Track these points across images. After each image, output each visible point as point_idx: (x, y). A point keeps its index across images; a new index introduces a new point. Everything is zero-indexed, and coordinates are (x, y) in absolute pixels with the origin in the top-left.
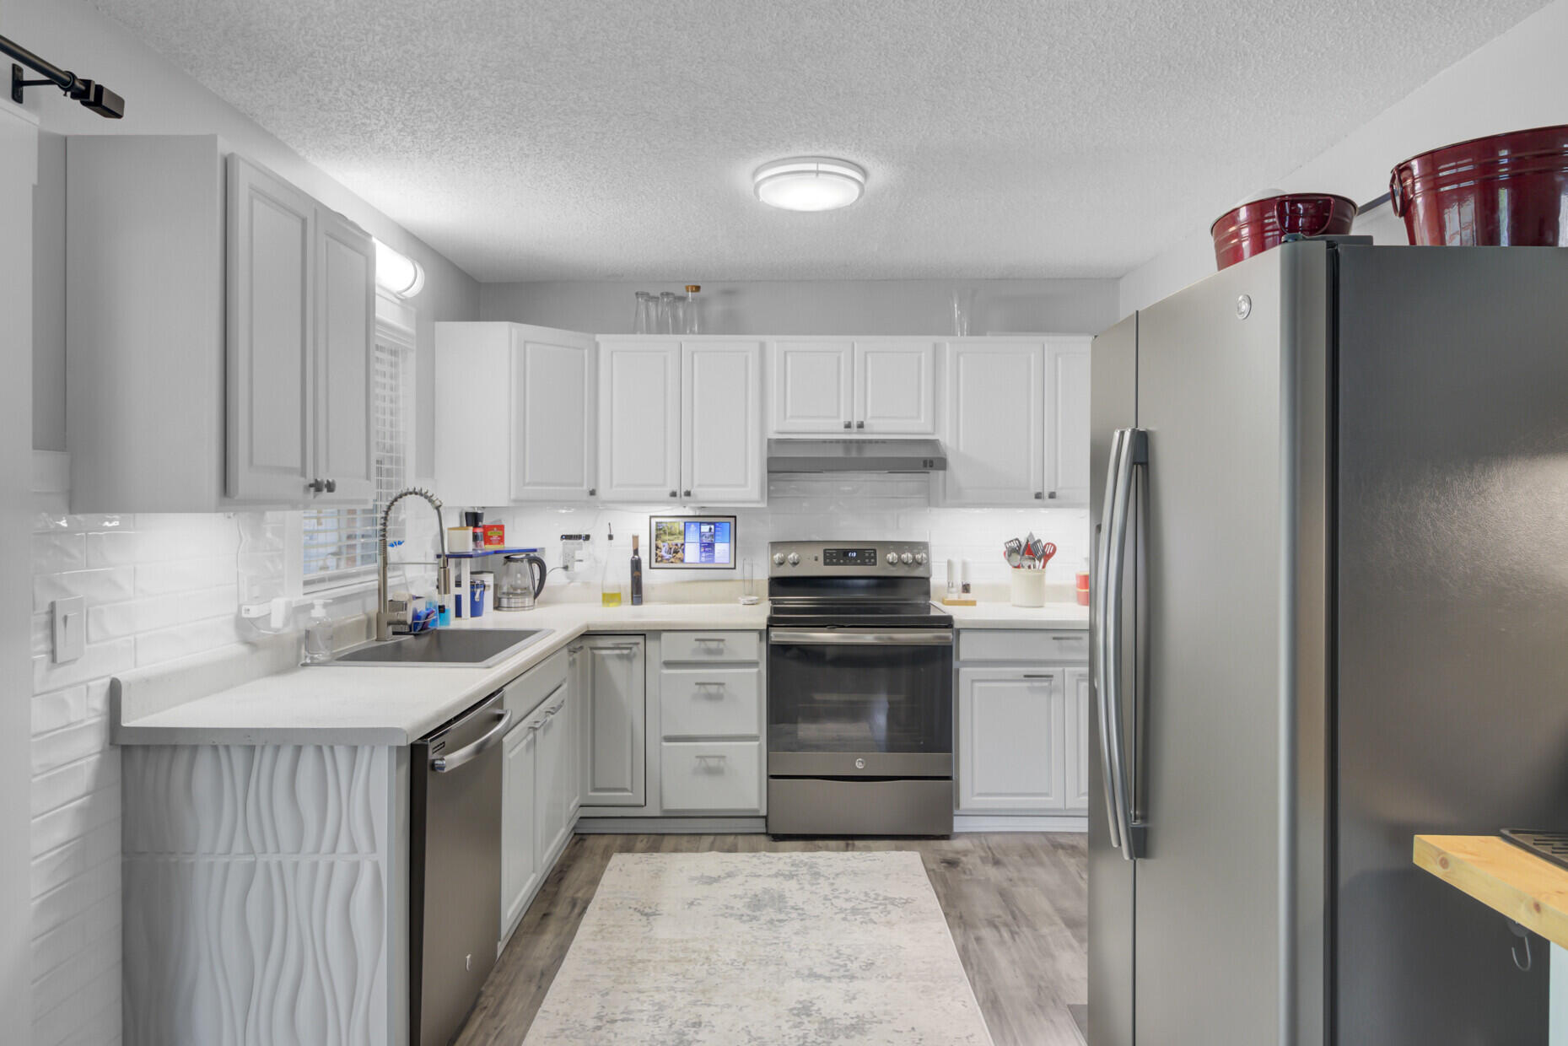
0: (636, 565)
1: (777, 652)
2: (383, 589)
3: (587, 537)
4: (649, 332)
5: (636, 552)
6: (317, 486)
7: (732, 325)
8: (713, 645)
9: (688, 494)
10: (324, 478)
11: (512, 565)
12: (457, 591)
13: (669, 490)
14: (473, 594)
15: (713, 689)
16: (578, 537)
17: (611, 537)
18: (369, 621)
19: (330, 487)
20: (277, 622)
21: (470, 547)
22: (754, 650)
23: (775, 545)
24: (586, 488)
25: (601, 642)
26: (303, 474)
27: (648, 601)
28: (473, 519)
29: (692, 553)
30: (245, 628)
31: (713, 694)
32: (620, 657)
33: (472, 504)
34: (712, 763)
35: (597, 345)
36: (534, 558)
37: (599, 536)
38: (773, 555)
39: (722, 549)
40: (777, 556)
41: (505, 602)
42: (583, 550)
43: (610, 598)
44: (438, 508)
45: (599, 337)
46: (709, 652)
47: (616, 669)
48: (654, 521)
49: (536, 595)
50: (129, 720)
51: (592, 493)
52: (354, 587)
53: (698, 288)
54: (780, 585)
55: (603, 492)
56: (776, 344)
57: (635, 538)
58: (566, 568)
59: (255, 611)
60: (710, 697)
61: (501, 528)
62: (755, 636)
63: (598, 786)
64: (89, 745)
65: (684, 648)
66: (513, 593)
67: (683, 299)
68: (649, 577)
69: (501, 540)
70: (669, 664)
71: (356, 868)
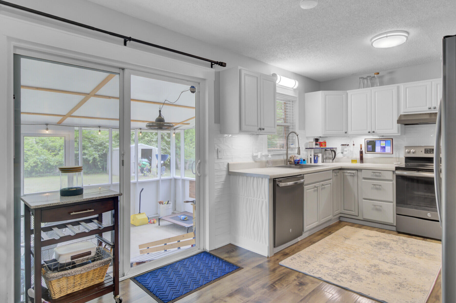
0: (361, 153)
1: (399, 177)
2: (287, 154)
3: (348, 145)
4: (364, 88)
5: (361, 149)
6: (260, 129)
7: (392, 82)
8: (378, 174)
9: (374, 132)
10: (262, 127)
11: (327, 151)
12: (311, 157)
13: (368, 131)
14: (314, 158)
15: (378, 187)
16: (346, 145)
17: (354, 145)
18: (285, 161)
19: (263, 129)
20: (259, 157)
21: (314, 146)
22: (391, 176)
23: (406, 147)
24: (344, 131)
25: (345, 171)
26: (258, 126)
27: (365, 163)
28: (317, 140)
29: (378, 149)
30: (254, 158)
31: (378, 188)
32: (351, 175)
33: (317, 136)
34: (378, 207)
35: (347, 94)
36: (333, 151)
37: (351, 145)
38: (405, 150)
39: (388, 149)
40: (407, 150)
41: (325, 161)
42: (346, 148)
43: (353, 161)
44: (297, 135)
45: (348, 91)
46: (376, 176)
47: (350, 179)
48: (366, 140)
49: (333, 160)
50: (231, 170)
51: (346, 133)
52: (281, 152)
53: (378, 73)
54: (408, 159)
55: (350, 132)
56: (402, 86)
57: (361, 145)
58: (342, 153)
59: (255, 155)
60: (377, 189)
61: (325, 143)
62: (391, 173)
63: (345, 209)
64: (224, 173)
65: (369, 174)
66: (326, 159)
67: (374, 77)
68: (365, 156)
69: (325, 145)
70: (365, 178)
71: (263, 202)
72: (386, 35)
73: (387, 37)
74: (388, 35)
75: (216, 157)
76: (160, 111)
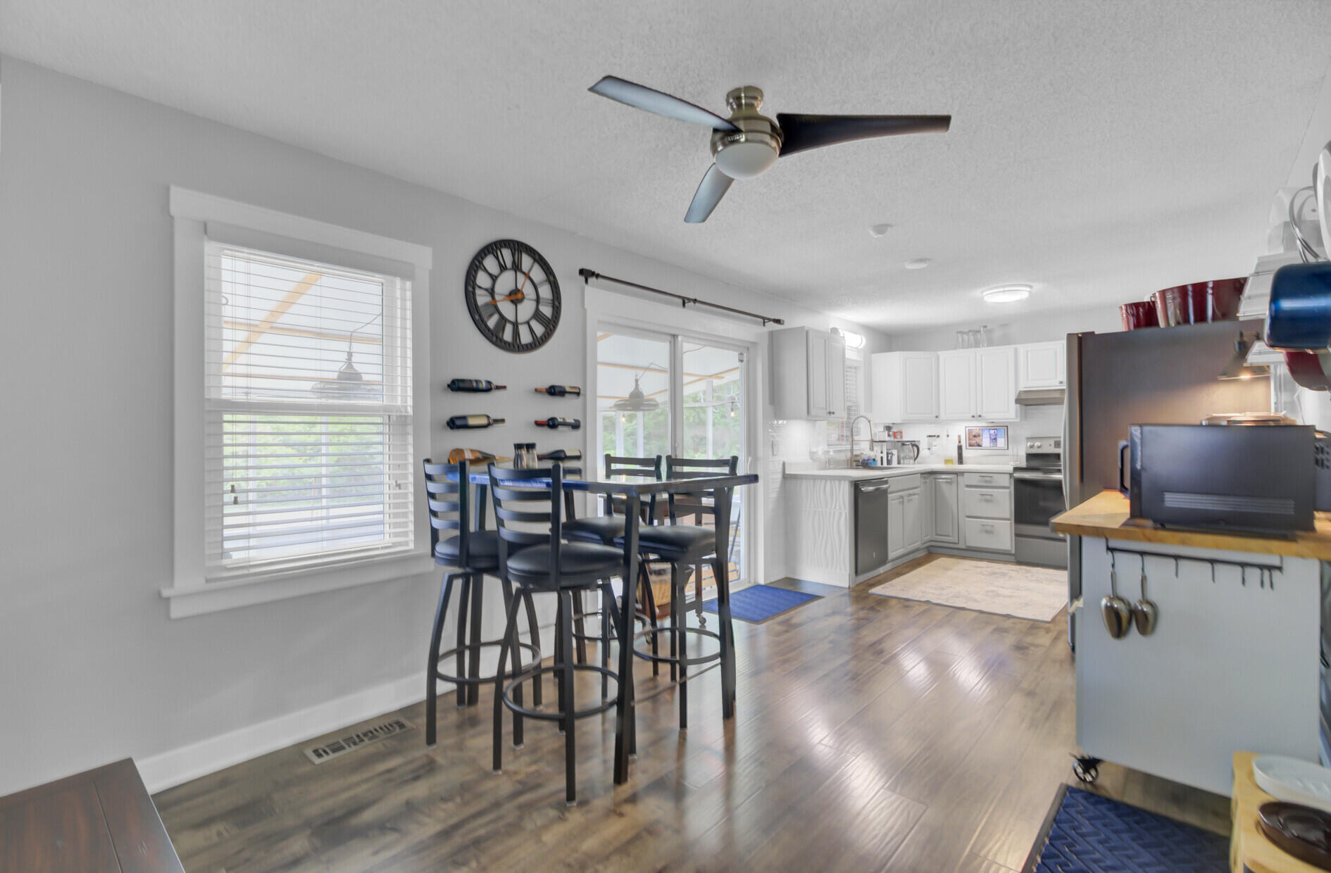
0: (960, 448)
1: (1019, 482)
2: (852, 450)
3: (938, 436)
4: (963, 348)
5: (960, 442)
6: (830, 413)
7: (1006, 341)
8: (988, 479)
9: (980, 416)
10: (832, 411)
11: (905, 446)
12: (882, 455)
13: (972, 414)
14: (888, 457)
15: (988, 497)
16: (935, 436)
17: (948, 436)
18: (848, 461)
19: (833, 413)
20: (820, 453)
21: (887, 439)
22: (1006, 481)
23: (1029, 439)
24: (934, 415)
25: (938, 476)
26: (826, 409)
27: (966, 464)
28: (888, 428)
29: (986, 441)
30: (812, 454)
31: (988, 500)
32: (947, 482)
33: (888, 422)
34: (989, 528)
35: (938, 356)
36: (915, 445)
37: (943, 436)
38: (1027, 443)
39: (1001, 442)
40: (1029, 444)
41: (902, 461)
42: (935, 442)
43: (947, 461)
44: (869, 422)
45: (939, 353)
46: (986, 481)
47: (945, 488)
48: (967, 429)
49: (915, 460)
50: (787, 472)
51: (937, 417)
52: (843, 448)
53: (985, 327)
54: (1030, 457)
55: (942, 416)
56: (1022, 348)
57: (959, 437)
58: (929, 449)
59: (814, 450)
60: (987, 501)
61: (901, 432)
62: (1008, 476)
63: (939, 533)
64: (780, 476)
65: (975, 480)
66: (904, 458)
67: (979, 331)
68: (965, 453)
69: (901, 437)
70: (968, 486)
71: (841, 514)
72: (1002, 289)
73: (1004, 291)
74: (1006, 289)
75: (771, 453)
76: (637, 381)
